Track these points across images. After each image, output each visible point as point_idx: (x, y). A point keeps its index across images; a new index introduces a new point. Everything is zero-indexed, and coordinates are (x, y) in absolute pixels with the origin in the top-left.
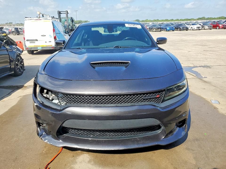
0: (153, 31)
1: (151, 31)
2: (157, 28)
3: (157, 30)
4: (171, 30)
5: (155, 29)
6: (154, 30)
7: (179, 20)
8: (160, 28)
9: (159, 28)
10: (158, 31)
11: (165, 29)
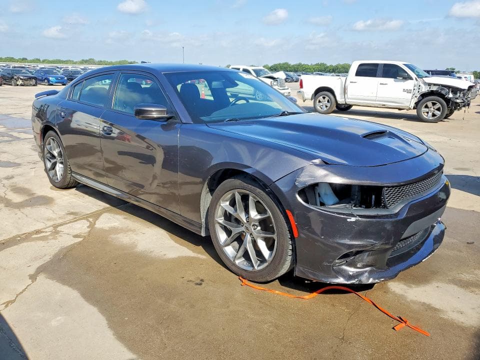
0: (18, 85)
1: (11, 85)
2: (25, 76)
3: (26, 82)
4: (59, 82)
5: (22, 79)
6: (20, 82)
7: (41, 60)
8: (35, 78)
9: (30, 78)
10: (31, 85)
11: (46, 81)
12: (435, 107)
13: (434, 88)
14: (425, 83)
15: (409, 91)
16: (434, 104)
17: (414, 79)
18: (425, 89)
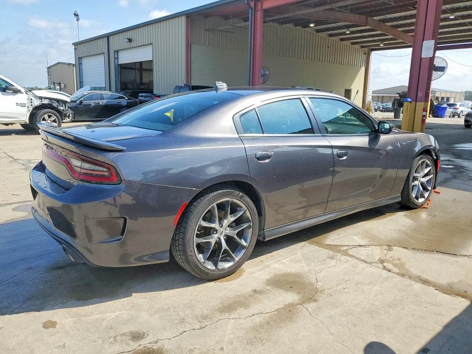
12: (50, 119)
13: (46, 102)
14: (36, 97)
15: (23, 105)
16: (50, 117)
17: (24, 92)
18: (37, 103)
